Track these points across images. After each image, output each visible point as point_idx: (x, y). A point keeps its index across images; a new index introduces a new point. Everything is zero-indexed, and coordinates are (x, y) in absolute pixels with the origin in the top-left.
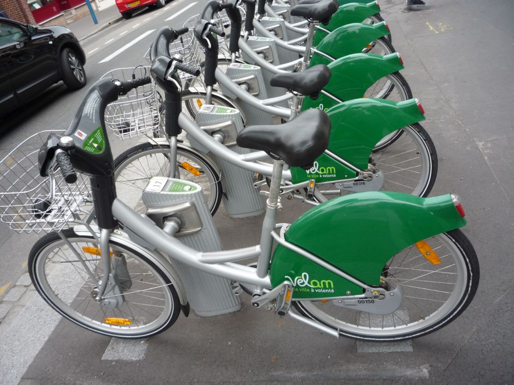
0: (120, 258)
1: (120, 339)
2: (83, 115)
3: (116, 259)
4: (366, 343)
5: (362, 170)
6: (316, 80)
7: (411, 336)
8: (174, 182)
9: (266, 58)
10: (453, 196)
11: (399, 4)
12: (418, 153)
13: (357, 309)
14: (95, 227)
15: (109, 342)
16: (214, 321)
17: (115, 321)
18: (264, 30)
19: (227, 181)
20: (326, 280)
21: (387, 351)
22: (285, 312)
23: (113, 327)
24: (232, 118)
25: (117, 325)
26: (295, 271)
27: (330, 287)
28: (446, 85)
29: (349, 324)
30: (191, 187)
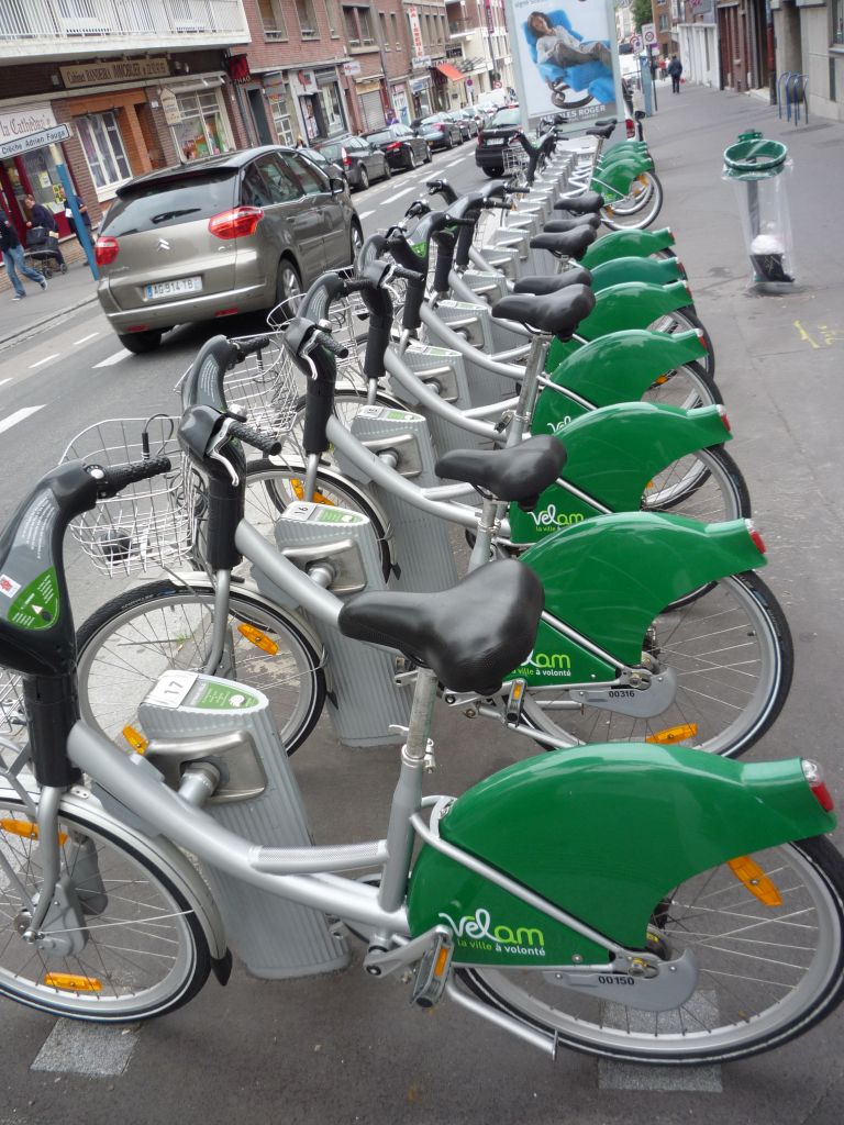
0: (82, 846)
1: (76, 1023)
2: (15, 545)
3: (74, 847)
4: (620, 1065)
5: (629, 666)
6: (531, 471)
7: (720, 1057)
8: (211, 685)
9: (441, 392)
10: (807, 765)
11: (739, 278)
12: (751, 634)
13: (596, 995)
14: (27, 778)
15: (52, 1026)
16: (285, 990)
17: (66, 982)
18: (443, 328)
19: (338, 667)
20: (529, 929)
21: (665, 1088)
22: (432, 999)
23: (62, 993)
24: (354, 533)
25: (72, 992)
26: (461, 902)
27: (536, 944)
28: (829, 465)
29: (581, 1023)
30: (247, 697)
